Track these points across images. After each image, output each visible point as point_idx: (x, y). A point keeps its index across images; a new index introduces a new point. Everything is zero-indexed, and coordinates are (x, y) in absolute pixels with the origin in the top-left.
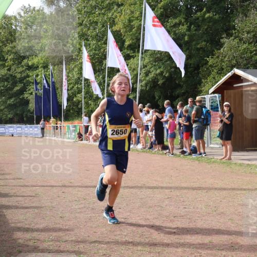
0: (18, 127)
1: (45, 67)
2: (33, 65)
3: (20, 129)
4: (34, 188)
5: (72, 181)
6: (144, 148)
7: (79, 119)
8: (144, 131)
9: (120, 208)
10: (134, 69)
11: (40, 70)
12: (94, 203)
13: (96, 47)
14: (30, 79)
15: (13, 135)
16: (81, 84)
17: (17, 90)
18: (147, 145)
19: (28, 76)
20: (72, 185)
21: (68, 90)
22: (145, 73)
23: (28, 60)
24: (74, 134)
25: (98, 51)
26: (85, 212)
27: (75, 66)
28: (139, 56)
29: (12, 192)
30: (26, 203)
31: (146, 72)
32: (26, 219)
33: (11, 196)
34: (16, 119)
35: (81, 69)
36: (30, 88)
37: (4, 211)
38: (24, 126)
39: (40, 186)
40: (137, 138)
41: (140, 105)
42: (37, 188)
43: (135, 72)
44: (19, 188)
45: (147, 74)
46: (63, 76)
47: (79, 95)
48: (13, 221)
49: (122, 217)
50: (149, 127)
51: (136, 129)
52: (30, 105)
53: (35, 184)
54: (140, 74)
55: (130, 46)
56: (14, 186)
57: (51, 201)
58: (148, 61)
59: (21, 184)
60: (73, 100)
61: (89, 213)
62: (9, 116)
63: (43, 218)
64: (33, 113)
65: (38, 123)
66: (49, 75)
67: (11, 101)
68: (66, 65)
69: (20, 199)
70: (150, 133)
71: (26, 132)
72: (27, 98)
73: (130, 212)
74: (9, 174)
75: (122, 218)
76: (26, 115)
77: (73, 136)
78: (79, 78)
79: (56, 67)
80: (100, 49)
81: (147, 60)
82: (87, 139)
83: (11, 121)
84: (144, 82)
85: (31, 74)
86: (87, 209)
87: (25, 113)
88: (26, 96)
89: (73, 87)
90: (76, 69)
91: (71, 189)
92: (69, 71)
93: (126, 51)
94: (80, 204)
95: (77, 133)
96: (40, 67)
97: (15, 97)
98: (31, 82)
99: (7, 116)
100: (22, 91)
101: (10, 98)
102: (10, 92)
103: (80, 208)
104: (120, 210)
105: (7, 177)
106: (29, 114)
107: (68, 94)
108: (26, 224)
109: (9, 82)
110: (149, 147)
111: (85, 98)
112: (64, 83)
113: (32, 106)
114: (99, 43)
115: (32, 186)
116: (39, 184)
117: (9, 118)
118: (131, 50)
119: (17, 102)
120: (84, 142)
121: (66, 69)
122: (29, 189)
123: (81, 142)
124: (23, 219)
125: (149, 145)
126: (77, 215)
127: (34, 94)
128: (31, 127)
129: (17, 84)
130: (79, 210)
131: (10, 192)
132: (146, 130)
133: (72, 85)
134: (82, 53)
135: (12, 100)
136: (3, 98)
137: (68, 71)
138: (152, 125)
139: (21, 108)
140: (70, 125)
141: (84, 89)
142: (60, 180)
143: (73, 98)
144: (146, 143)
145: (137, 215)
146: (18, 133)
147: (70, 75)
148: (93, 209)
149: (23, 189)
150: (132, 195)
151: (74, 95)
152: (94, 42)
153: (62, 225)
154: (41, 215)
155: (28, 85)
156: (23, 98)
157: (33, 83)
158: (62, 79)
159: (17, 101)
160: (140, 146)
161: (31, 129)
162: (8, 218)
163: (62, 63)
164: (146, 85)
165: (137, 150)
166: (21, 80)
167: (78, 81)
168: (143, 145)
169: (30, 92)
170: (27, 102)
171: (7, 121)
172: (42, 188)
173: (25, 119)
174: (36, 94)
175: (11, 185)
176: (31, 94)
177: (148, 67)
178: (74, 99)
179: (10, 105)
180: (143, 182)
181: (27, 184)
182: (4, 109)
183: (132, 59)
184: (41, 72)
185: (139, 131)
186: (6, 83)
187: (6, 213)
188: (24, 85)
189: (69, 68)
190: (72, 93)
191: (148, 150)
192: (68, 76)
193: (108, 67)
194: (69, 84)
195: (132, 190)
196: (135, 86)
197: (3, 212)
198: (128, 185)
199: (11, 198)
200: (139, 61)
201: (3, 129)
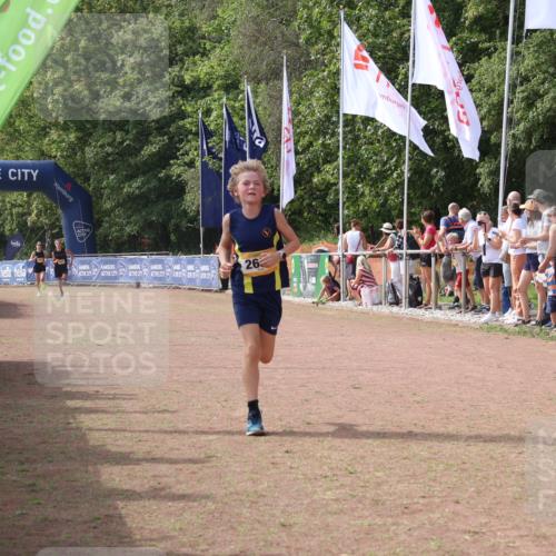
0: (153, 262)
1: (232, 87)
2: (196, 81)
3: (160, 267)
4: (203, 438)
5: (313, 418)
6: (524, 322)
7: (330, 236)
8: (524, 272)
9: (457, 502)
10: (491, 90)
11: (216, 96)
12: (379, 485)
13: (377, 25)
14: (187, 123)
15: (138, 285)
16: (334, 134)
17: (152, 155)
18: (532, 312)
19: (182, 115)
20: (312, 430)
21: (297, 153)
22: (523, 100)
23: (181, 68)
24: (313, 280)
25: (384, 36)
26: (353, 510)
27: (317, 84)
28: (505, 50)
29: (141, 449)
30: (179, 482)
31: (527, 98)
32: (181, 529)
33: (138, 461)
34: (147, 238)
35: (335, 91)
36: (187, 147)
37: (120, 504)
38: (170, 259)
39: (218, 433)
40: (502, 292)
41: (512, 194)
42: (211, 437)
43: (494, 98)
44: (162, 436)
45: (530, 102)
46: (281, 113)
47: (328, 167)
48: (146, 534)
49: (463, 527)
50: (540, 259)
51: (501, 265)
52: (188, 197)
53: (204, 426)
54: (511, 102)
55: (478, 20)
56: (147, 431)
57: (255, 476)
58: (533, 62)
59: (165, 426)
60: (311, 181)
61: (367, 514)
62: (128, 229)
63: (232, 528)
64: (194, 220)
65: (210, 249)
66: (242, 109)
67: (135, 185)
68: (289, 80)
69: (163, 468)
70: (540, 277)
71: (177, 274)
72: (179, 176)
73: (488, 512)
74: (131, 397)
75: (465, 532)
76: (177, 226)
77: (310, 287)
78: (328, 118)
79: (262, 86)
80: (390, 32)
81: (529, 62)
82: (355, 296)
83: (132, 245)
84: (521, 126)
85: (189, 109)
86: (360, 502)
87: (173, 221)
88: (176, 170)
89: (311, 144)
90: (319, 93)
91: (308, 442)
92: (300, 98)
93: (466, 34)
94: (337, 488)
95: (322, 278)
96: (215, 87)
97: (144, 173)
98: (190, 132)
99: (122, 230)
100: (166, 157)
101: (131, 177)
102: (132, 161)
103: (337, 500)
104: (459, 507)
105: (126, 405)
106: (184, 224)
107: (297, 164)
108: (183, 545)
109: (127, 132)
110: (538, 318)
111: (346, 175)
112: (284, 132)
113: (193, 199)
114: (387, 14)
115: (197, 432)
116: (218, 427)
117: (129, 236)
118: (480, 31)
119: (149, 190)
120: (344, 304)
121: (291, 93)
122: (186, 440)
123: (336, 304)
124: (175, 530)
125: (538, 313)
126: (330, 519)
127: (198, 164)
128: (190, 262)
129: (151, 138)
130: (335, 506)
131: (135, 449)
132: (528, 268)
133: (307, 138)
134: (338, 45)
135: (137, 183)
136: (112, 177)
137: (295, 96)
138: (546, 253)
139: (161, 206)
140: (304, 255)
141: (344, 148)
142: (277, 415)
143: (312, 175)
144: (529, 306)
145: (510, 524)
146: (155, 278)
147: (302, 108)
148: (376, 502)
149: (171, 441)
150: (493, 464)
151: (315, 166)
152: (373, 12)
153: (287, 547)
154: (226, 517)
155: (181, 141)
156: (168, 177)
157: (196, 134)
158: (280, 121)
159: (151, 185)
160: (511, 317)
161: (190, 267)
162: (129, 524)
163: (278, 76)
164: (529, 134)
165: (503, 329)
166: (162, 125)
167: (326, 126)
168: (521, 314)
169: (187, 159)
170: (179, 189)
171: (123, 244)
172: (227, 437)
173: (173, 237)
174: (204, 165)
175: (137, 429)
176: (191, 164)
177: (534, 81)
178: (315, 180)
179: (131, 198)
180: (523, 425)
181: (181, 426)
182: (112, 210)
183: (484, 59)
184: (218, 103)
185: (509, 271)
186: (119, 136)
187: (123, 512)
188: (171, 139)
189: (300, 89)
190: (309, 161)
191: (537, 329)
192: (295, 113)
193: (414, 85)
194: (298, 136)
195: (491, 446)
196: (493, 139)
197: (116, 508)
198: (481, 432)
199: (137, 468)
200: (504, 64)
201: (112, 267)
